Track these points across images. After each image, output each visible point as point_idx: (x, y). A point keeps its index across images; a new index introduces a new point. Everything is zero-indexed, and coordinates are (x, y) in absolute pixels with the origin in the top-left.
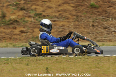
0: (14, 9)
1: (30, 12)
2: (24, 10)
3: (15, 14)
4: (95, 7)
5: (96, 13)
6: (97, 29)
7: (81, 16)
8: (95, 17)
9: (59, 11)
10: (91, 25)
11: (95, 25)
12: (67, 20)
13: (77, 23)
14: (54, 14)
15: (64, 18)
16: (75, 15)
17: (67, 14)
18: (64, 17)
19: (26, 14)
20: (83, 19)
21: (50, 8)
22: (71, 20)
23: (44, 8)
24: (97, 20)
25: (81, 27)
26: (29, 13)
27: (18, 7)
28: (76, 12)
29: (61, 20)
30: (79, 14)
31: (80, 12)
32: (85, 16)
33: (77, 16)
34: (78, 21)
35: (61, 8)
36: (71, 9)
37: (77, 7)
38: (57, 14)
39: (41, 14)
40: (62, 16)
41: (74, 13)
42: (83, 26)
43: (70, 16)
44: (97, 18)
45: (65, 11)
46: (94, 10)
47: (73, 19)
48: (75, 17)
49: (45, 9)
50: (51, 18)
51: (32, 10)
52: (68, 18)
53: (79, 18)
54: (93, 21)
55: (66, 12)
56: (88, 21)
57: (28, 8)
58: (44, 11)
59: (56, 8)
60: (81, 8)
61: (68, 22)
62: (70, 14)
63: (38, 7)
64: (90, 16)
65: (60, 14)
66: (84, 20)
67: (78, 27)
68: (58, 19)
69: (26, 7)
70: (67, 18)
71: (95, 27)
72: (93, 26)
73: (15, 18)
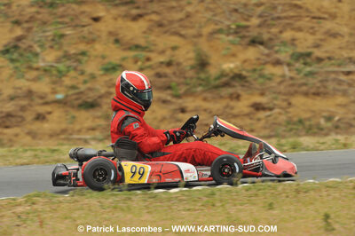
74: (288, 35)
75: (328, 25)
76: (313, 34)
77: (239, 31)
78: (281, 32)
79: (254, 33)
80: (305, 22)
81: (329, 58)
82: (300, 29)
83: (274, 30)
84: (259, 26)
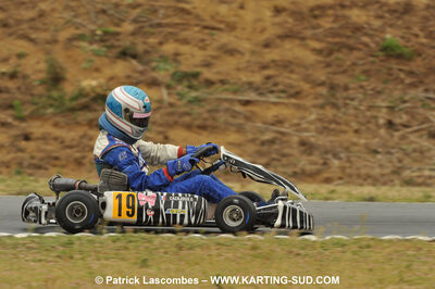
0: (97, 54)
1: (154, 64)
2: (134, 57)
3: (97, 70)
4: (400, 57)
5: (402, 75)
6: (403, 138)
7: (346, 88)
8: (397, 94)
9: (264, 67)
10: (381, 121)
11: (397, 121)
12: (293, 101)
13: (330, 112)
14: (244, 77)
15: (283, 91)
16: (322, 84)
17: (294, 76)
18: (281, 87)
19: (142, 73)
20: (352, 99)
21: (232, 52)
22: (308, 102)
23: (210, 52)
24: (405, 102)
25: (344, 128)
26: (154, 69)
27: (111, 47)
28: (329, 70)
29: (272, 98)
30: (341, 80)
31: (344, 72)
32: (362, 87)
33: (333, 87)
34: (335, 106)
35: (271, 55)
36: (311, 58)
37: (330, 53)
38: (257, 78)
39: (195, 75)
40: (276, 85)
41: (321, 75)
42: (355, 125)
43: (306, 87)
44: (406, 98)
45: (287, 65)
46: (394, 65)
47: (317, 96)
48: (323, 90)
49: (214, 57)
50: (235, 92)
51: (164, 58)
52: (297, 95)
53: (340, 94)
54: (391, 108)
55: (292, 72)
56: (370, 108)
57: (147, 52)
58: (207, 65)
59: (253, 53)
60: (348, 58)
61: (298, 107)
62: (307, 79)
63: (184, 49)
64: (380, 87)
65: (268, 78)
66: (355, 103)
67: (333, 126)
68: (261, 94)
69: (140, 48)
70: (292, 91)
71: (397, 130)
72: (390, 124)
73: (100, 86)
74: (169, 48)
75: (225, 38)
76: (203, 48)
77: (106, 38)
78: (161, 43)
79: (125, 42)
80: (193, 33)
81: (223, 82)
82: (185, 42)
83: (152, 40)
84: (133, 34)
